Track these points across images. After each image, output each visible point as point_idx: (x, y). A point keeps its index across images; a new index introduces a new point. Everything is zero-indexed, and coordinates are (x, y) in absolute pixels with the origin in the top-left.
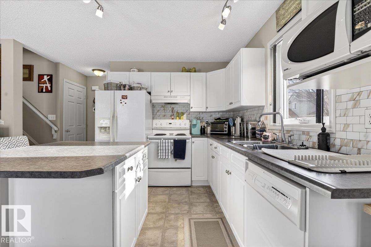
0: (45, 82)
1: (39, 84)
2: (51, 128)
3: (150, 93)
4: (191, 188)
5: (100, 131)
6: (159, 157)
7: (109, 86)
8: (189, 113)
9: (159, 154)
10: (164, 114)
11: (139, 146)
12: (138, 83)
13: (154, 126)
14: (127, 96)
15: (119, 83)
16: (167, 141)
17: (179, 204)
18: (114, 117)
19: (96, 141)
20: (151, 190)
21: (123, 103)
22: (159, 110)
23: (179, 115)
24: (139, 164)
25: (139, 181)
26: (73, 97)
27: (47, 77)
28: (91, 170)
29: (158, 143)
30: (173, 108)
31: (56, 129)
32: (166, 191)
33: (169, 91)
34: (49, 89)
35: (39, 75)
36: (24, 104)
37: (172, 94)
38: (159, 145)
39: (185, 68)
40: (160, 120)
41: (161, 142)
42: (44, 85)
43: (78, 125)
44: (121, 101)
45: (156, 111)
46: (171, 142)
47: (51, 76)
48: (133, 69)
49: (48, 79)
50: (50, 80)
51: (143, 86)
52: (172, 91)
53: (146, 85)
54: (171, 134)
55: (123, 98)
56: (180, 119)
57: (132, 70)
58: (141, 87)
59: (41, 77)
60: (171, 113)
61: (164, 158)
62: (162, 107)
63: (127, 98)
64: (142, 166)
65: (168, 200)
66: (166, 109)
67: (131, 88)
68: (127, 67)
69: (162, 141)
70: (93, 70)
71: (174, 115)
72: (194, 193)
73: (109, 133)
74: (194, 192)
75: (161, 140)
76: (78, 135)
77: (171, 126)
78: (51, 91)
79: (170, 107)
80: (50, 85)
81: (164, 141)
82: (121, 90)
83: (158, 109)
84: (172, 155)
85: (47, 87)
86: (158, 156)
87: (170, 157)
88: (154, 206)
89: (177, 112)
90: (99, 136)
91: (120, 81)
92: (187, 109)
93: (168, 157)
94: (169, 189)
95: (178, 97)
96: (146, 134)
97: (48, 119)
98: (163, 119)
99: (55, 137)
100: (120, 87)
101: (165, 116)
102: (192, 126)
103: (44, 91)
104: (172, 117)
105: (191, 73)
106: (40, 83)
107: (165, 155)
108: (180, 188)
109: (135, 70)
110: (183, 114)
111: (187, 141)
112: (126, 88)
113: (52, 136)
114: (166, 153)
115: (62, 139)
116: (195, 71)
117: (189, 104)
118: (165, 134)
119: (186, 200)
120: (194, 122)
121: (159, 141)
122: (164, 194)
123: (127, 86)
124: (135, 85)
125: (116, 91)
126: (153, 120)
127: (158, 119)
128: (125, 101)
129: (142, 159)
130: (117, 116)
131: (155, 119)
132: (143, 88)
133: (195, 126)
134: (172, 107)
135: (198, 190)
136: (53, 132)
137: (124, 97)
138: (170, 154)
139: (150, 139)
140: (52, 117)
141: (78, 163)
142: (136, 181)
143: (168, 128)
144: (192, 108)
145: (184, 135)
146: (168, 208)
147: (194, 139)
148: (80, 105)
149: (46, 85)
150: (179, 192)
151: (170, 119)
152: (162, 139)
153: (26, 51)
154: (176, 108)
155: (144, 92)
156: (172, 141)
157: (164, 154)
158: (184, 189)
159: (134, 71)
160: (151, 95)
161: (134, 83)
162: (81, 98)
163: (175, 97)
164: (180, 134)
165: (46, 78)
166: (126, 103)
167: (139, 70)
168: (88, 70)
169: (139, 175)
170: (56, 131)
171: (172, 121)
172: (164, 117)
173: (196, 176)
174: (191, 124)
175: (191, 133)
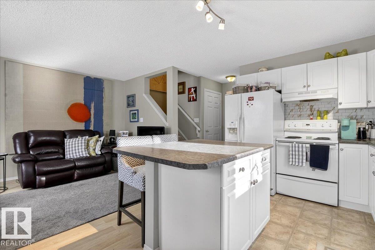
0: (192, 93)
1: (189, 95)
2: (196, 128)
3: (280, 92)
4: (338, 209)
5: (230, 132)
6: (291, 163)
7: (237, 89)
8: (338, 111)
9: (291, 160)
10: (299, 113)
11: (257, 148)
12: (266, 83)
13: (287, 127)
14: (253, 97)
15: (246, 86)
16: (300, 145)
17: (314, 223)
18: (241, 119)
19: (226, 141)
20: (280, 198)
21: (250, 105)
22: (292, 110)
23: (322, 114)
24: (256, 167)
25: (254, 184)
26: (211, 102)
28: (197, 164)
29: (289, 146)
30: (312, 106)
31: (199, 129)
32: (299, 203)
33: (304, 86)
34: (195, 98)
35: (189, 88)
36: (179, 109)
37: (309, 89)
38: (291, 149)
39: (329, 53)
40: (294, 121)
41: (292, 146)
43: (215, 126)
44: (248, 103)
45: (289, 111)
46: (306, 147)
47: (196, 88)
48: (262, 69)
50: (195, 91)
51: (271, 85)
52: (309, 86)
53: (275, 83)
54: (308, 138)
55: (249, 100)
56: (322, 118)
57: (260, 70)
58: (269, 86)
59: (190, 89)
60: (309, 113)
61: (297, 164)
62: (297, 105)
63: (253, 100)
64: (261, 169)
65: (299, 214)
66: (302, 108)
67: (258, 88)
68: (255, 68)
69: (294, 145)
70: (227, 77)
71: (314, 115)
72: (341, 217)
73: (236, 134)
74: (341, 215)
75: (292, 144)
76: (215, 135)
77: (308, 127)
78: (196, 100)
79: (308, 105)
80: (195, 95)
81: (297, 145)
82: (248, 92)
83: (291, 108)
84: (307, 162)
85: (193, 97)
86: (289, 162)
87: (304, 164)
88: (280, 216)
89: (318, 111)
90: (228, 137)
91: (248, 83)
92: (333, 105)
93: (302, 164)
94: (304, 202)
95: (319, 92)
96: (274, 137)
97: (194, 121)
98: (298, 119)
99: (198, 136)
100: (247, 89)
101: (300, 115)
102: (342, 128)
103: (192, 100)
104: (311, 116)
105: (339, 58)
107: (299, 162)
108: (320, 206)
109: (264, 69)
110: (327, 112)
111: (331, 147)
112: (253, 90)
113: (197, 134)
114: (299, 159)
115: (203, 138)
116: (347, 54)
117: (337, 100)
118: (300, 138)
119: (326, 222)
120: (345, 123)
121: (291, 144)
122: (296, 207)
123: (254, 87)
124: (262, 85)
125: (243, 94)
126: (285, 121)
127: (291, 120)
128: (252, 102)
129: (261, 162)
130: (244, 118)
131: (287, 120)
132: (272, 87)
133: (346, 127)
134: (310, 104)
135: (349, 215)
136: (197, 132)
137: (251, 99)
138: (304, 161)
139: (279, 141)
140: (197, 120)
141: (193, 157)
142: (251, 183)
143: (305, 129)
144: (341, 104)
145: (328, 139)
146: (297, 224)
147: (342, 146)
148: (216, 109)
149: (193, 95)
150: (317, 210)
151: (307, 119)
152: (295, 143)
153: (180, 72)
154: (316, 106)
155: (272, 91)
156: (308, 146)
157: (297, 160)
158: (326, 208)
159: (263, 71)
160: (282, 93)
161: (261, 83)
162: (217, 103)
163: (315, 92)
164: (322, 138)
165: (193, 90)
166: (252, 105)
167: (268, 69)
168: (222, 78)
169: (255, 178)
170: (199, 131)
171: (310, 122)
172: (300, 117)
173: (346, 196)
174: (340, 125)
175: (340, 138)
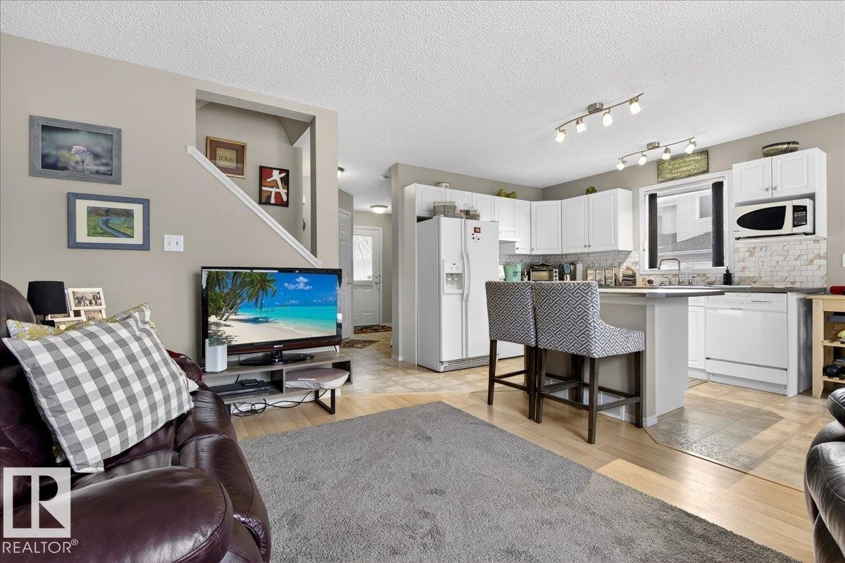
0: (274, 184)
1: (261, 185)
14: (480, 228)
18: (464, 256)
21: (476, 239)
27: (280, 173)
34: (284, 199)
35: (260, 167)
42: (274, 190)
44: (474, 236)
47: (288, 173)
49: (281, 179)
50: (285, 181)
59: (265, 172)
63: (479, 232)
78: (286, 204)
80: (285, 190)
85: (278, 195)
100: (460, 213)
103: (273, 201)
106: (263, 184)
116: (515, 197)
117: (515, 244)
125: (468, 220)
128: (478, 235)
137: (477, 230)
144: (517, 249)
149: (278, 190)
165: (276, 176)
166: (479, 239)
